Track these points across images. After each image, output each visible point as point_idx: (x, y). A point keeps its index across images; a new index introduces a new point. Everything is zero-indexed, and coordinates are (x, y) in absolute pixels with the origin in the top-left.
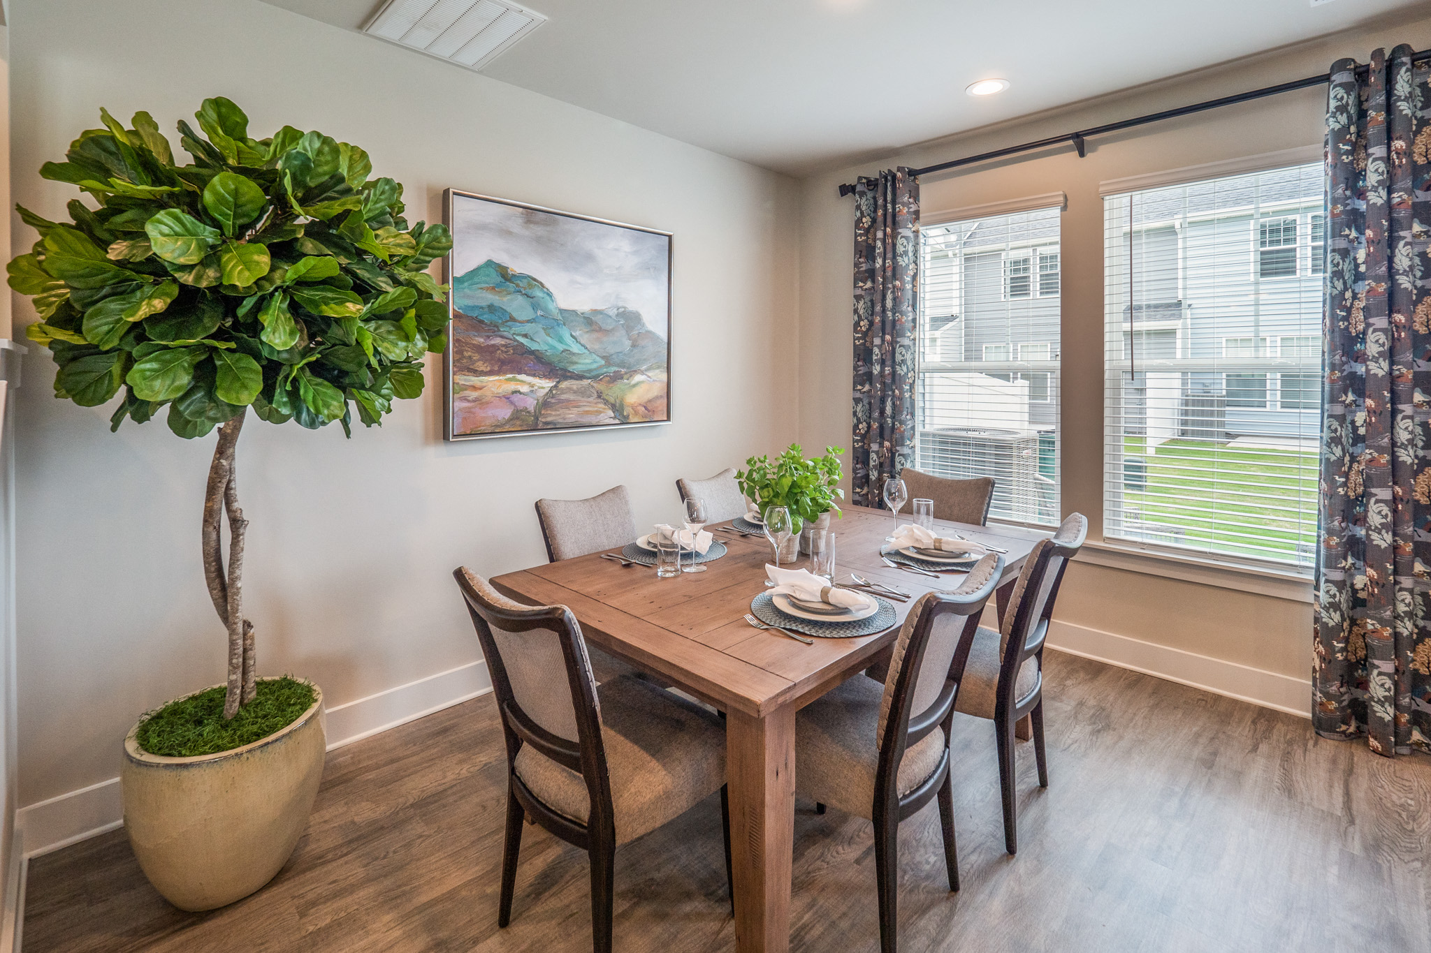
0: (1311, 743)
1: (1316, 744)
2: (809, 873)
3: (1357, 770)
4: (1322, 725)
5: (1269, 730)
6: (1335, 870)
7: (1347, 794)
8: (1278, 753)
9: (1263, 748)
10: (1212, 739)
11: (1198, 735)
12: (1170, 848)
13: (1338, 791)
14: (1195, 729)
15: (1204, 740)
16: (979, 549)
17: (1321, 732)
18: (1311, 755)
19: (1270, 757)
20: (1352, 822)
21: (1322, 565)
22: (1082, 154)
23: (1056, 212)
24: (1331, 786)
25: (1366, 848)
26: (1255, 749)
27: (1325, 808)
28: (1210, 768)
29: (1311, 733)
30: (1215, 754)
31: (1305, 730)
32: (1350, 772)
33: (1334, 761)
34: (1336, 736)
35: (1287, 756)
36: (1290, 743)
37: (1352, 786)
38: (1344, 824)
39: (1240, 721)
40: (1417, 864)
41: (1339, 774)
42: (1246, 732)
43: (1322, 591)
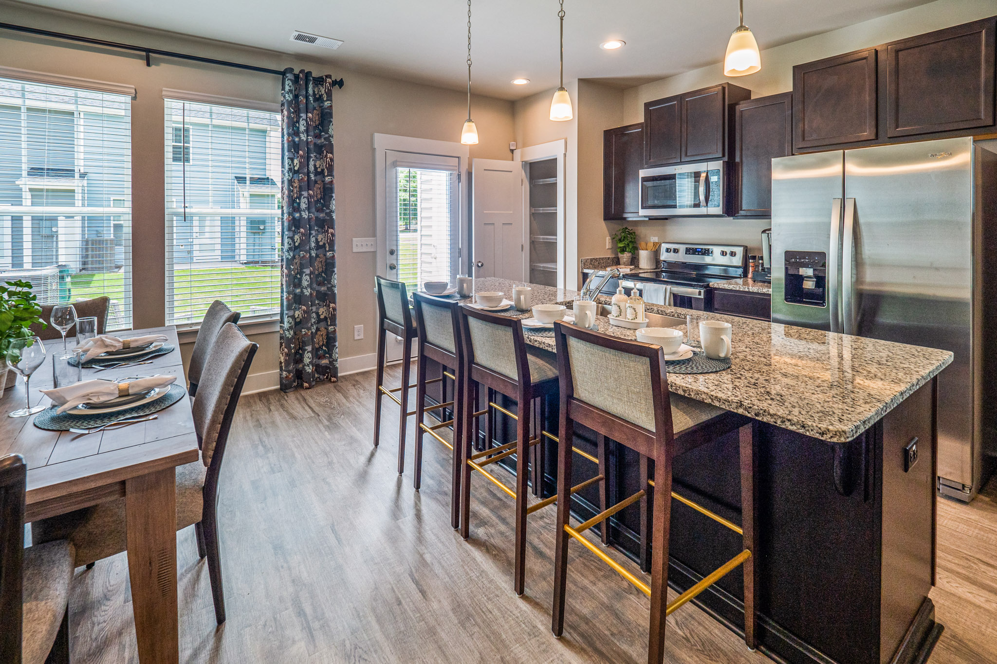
0: (285, 397)
1: (287, 397)
2: (96, 639)
3: (306, 398)
4: (285, 388)
5: (268, 400)
6: (326, 433)
7: (310, 407)
8: (279, 407)
9: (272, 408)
10: (251, 416)
11: (245, 418)
12: (275, 465)
13: (307, 408)
14: (241, 416)
15: (248, 418)
16: (162, 338)
17: (287, 391)
18: (289, 401)
19: (277, 410)
20: (319, 415)
21: (285, 309)
22: (148, 65)
23: (128, 99)
24: (304, 408)
25: (328, 421)
26: (270, 410)
27: (308, 416)
28: (261, 427)
29: (282, 393)
30: (258, 420)
31: (280, 393)
32: (305, 400)
33: (297, 399)
34: (292, 389)
35: (282, 406)
36: (279, 401)
37: (309, 404)
38: (317, 417)
39: (255, 402)
40: (342, 416)
41: (303, 403)
42: (261, 406)
43: (285, 323)
